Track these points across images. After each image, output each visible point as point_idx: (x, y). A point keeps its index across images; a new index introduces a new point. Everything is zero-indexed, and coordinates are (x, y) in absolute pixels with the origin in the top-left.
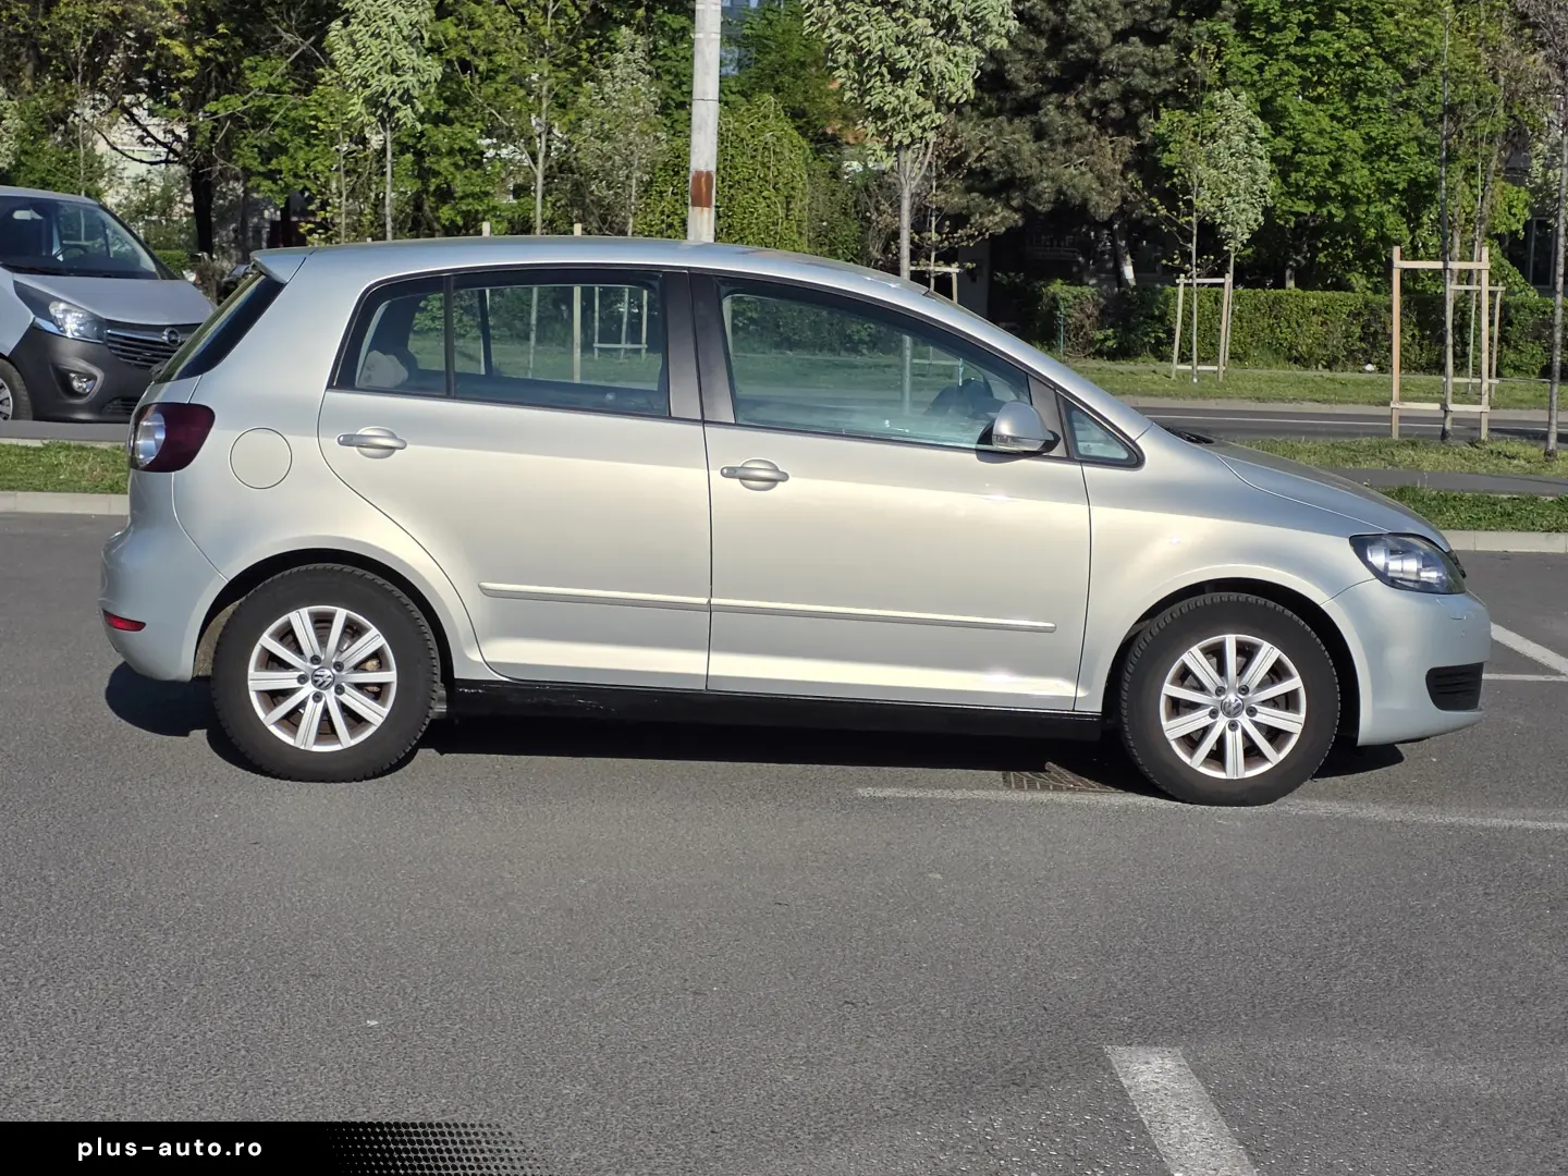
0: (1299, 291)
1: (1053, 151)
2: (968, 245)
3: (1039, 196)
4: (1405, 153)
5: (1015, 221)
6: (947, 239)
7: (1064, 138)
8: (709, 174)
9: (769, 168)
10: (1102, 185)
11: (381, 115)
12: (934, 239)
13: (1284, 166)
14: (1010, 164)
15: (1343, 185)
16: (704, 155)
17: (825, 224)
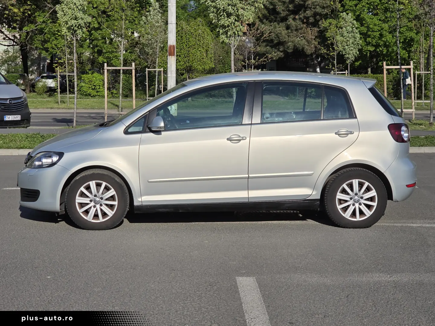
0: (372, 74)
1: (292, 33)
2: (264, 63)
3: (288, 47)
4: (402, 31)
5: (281, 55)
6: (257, 62)
7: (295, 29)
8: (174, 46)
9: (200, 41)
10: (308, 43)
11: (72, 33)
12: (253, 62)
13: (365, 36)
14: (278, 37)
15: (384, 41)
16: (172, 40)
17: (221, 57)
